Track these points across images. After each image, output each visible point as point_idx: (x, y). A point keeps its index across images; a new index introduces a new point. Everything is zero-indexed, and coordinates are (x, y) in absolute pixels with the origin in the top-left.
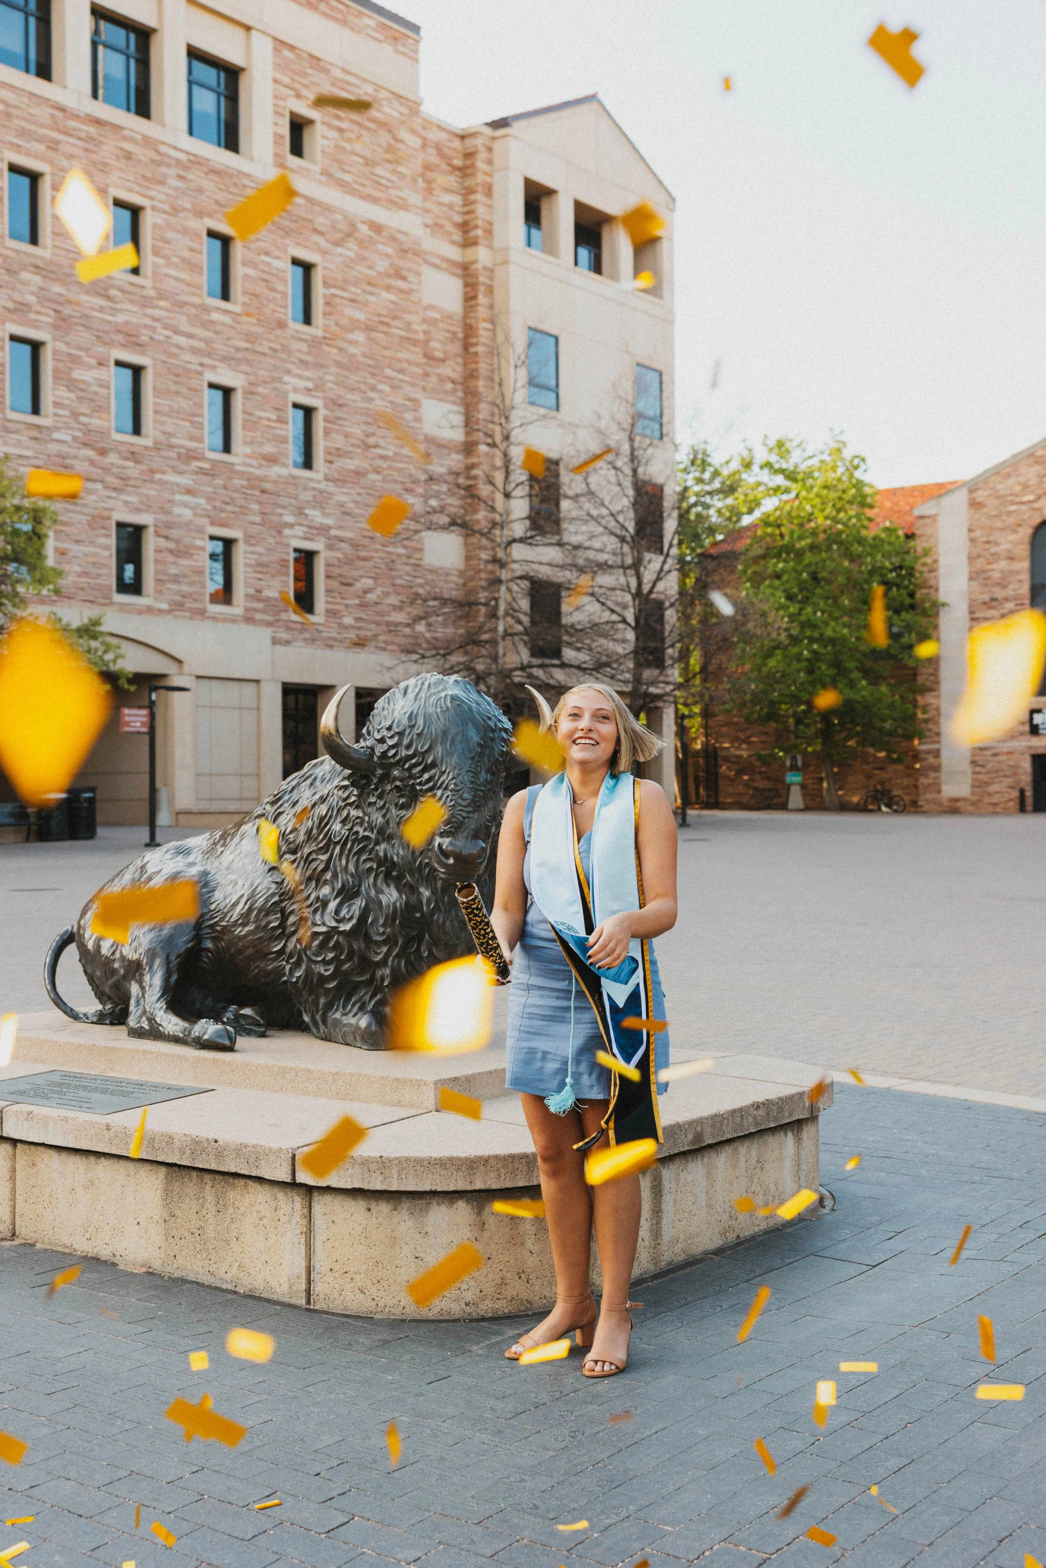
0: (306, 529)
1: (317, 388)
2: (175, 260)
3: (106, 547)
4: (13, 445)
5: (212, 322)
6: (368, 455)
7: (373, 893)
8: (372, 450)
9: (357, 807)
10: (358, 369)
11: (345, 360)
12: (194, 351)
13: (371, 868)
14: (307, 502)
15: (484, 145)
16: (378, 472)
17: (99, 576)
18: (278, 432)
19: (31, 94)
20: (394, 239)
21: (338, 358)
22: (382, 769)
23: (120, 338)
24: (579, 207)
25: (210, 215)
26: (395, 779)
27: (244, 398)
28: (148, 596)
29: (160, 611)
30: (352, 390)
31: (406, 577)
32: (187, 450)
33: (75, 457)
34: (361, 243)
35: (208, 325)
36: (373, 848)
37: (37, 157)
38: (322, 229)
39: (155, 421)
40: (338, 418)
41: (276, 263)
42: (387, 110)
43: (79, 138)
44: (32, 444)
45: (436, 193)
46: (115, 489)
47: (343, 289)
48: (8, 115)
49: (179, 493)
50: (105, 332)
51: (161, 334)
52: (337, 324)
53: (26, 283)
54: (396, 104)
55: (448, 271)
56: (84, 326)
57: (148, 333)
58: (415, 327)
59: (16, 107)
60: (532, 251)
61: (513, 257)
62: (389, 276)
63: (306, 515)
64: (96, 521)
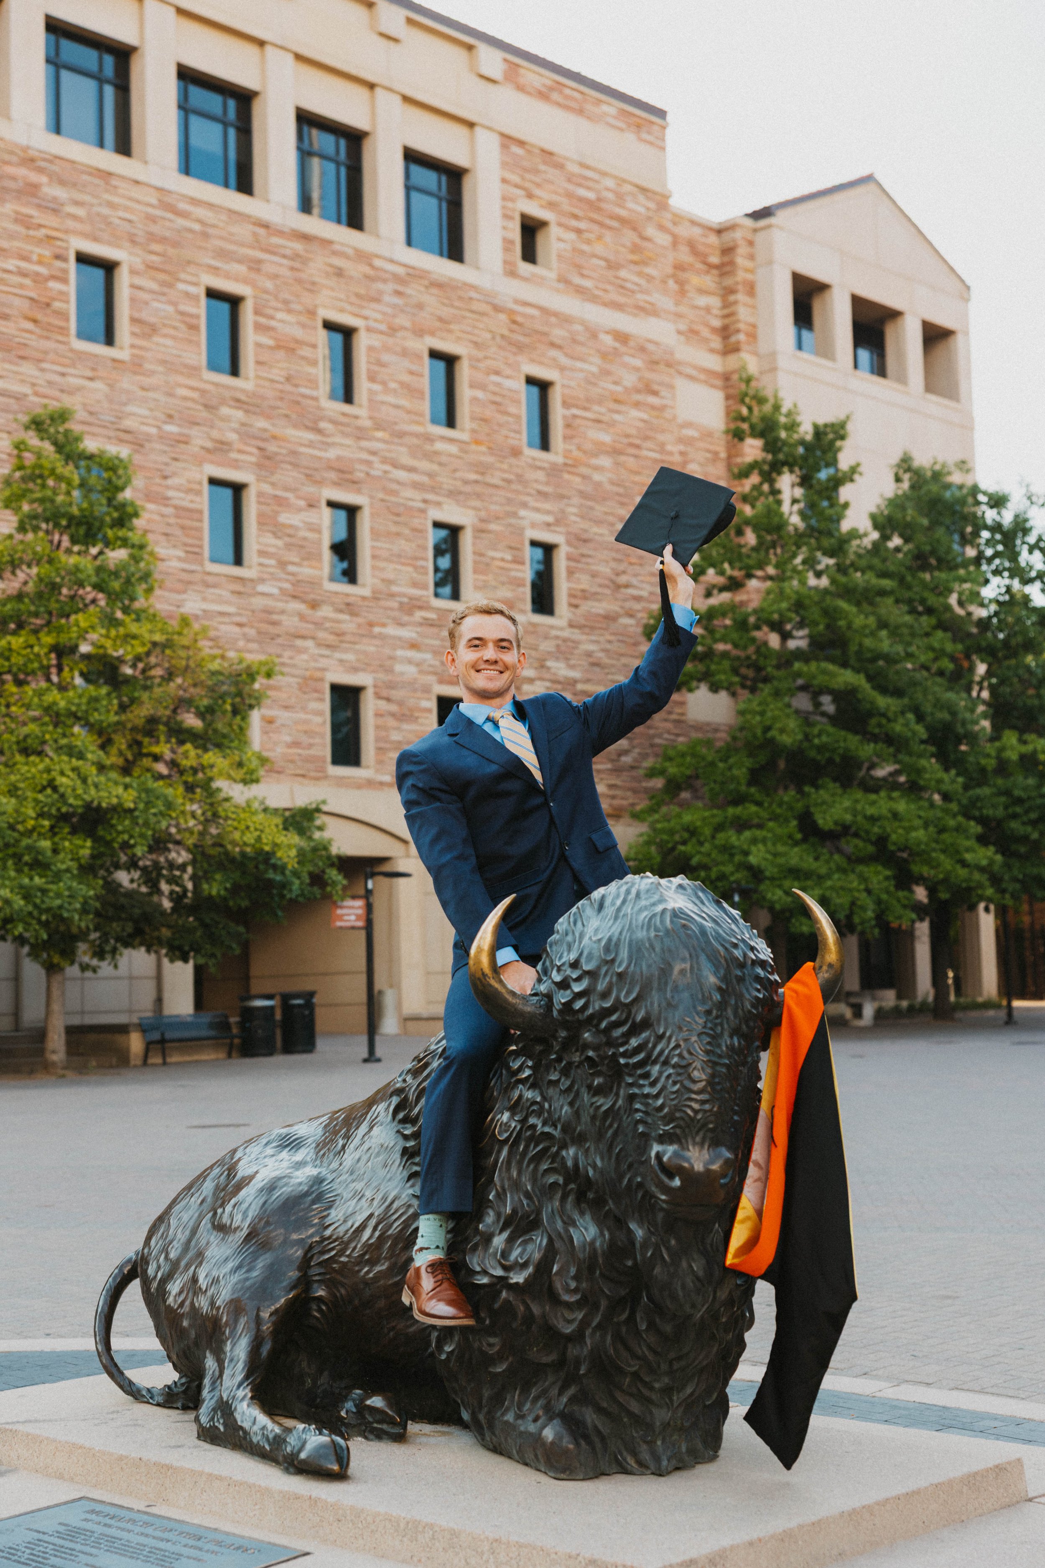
0: (548, 684)
1: (558, 522)
2: (393, 385)
3: (320, 713)
4: (213, 601)
5: (436, 453)
6: (619, 596)
7: (559, 1225)
8: (623, 590)
9: (533, 1086)
10: (604, 499)
11: (589, 489)
12: (416, 486)
13: (555, 1184)
14: (549, 653)
15: (744, 238)
16: (631, 616)
17: (310, 746)
18: (513, 574)
19: (230, 210)
20: (642, 349)
21: (582, 487)
22: (567, 1029)
23: (333, 475)
24: (858, 302)
25: (432, 333)
26: (586, 1046)
27: (475, 537)
28: (368, 767)
29: (382, 784)
30: (598, 522)
31: (666, 736)
32: (411, 599)
33: (283, 612)
34: (604, 355)
35: (430, 456)
36: (558, 1153)
37: (237, 280)
38: (558, 342)
39: (374, 568)
40: (583, 555)
41: (509, 383)
42: (630, 205)
43: (284, 256)
44: (234, 599)
45: (690, 295)
46: (328, 646)
47: (585, 409)
48: (205, 235)
49: (402, 648)
50: (316, 470)
51: (378, 468)
52: (579, 448)
53: (226, 419)
54: (641, 198)
55: (706, 382)
56: (291, 463)
57: (363, 467)
58: (669, 448)
59: (213, 226)
60: (804, 355)
61: (783, 362)
62: (638, 391)
63: (548, 668)
64: (308, 683)
